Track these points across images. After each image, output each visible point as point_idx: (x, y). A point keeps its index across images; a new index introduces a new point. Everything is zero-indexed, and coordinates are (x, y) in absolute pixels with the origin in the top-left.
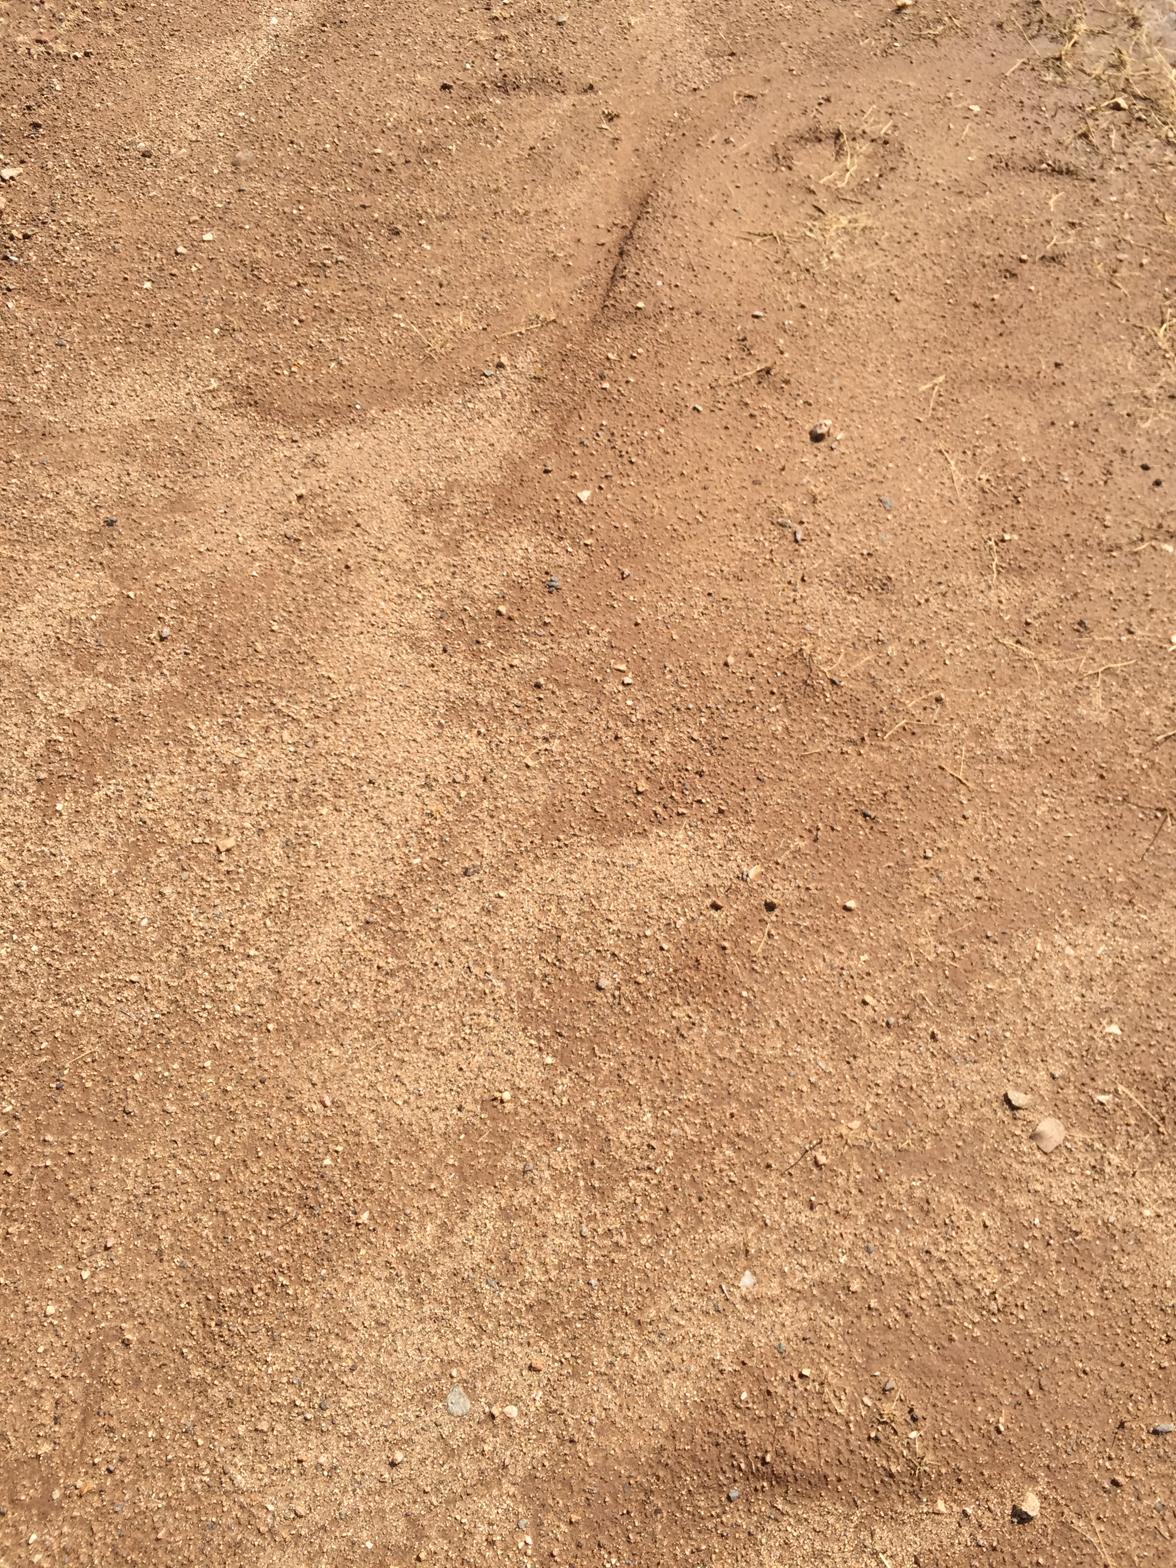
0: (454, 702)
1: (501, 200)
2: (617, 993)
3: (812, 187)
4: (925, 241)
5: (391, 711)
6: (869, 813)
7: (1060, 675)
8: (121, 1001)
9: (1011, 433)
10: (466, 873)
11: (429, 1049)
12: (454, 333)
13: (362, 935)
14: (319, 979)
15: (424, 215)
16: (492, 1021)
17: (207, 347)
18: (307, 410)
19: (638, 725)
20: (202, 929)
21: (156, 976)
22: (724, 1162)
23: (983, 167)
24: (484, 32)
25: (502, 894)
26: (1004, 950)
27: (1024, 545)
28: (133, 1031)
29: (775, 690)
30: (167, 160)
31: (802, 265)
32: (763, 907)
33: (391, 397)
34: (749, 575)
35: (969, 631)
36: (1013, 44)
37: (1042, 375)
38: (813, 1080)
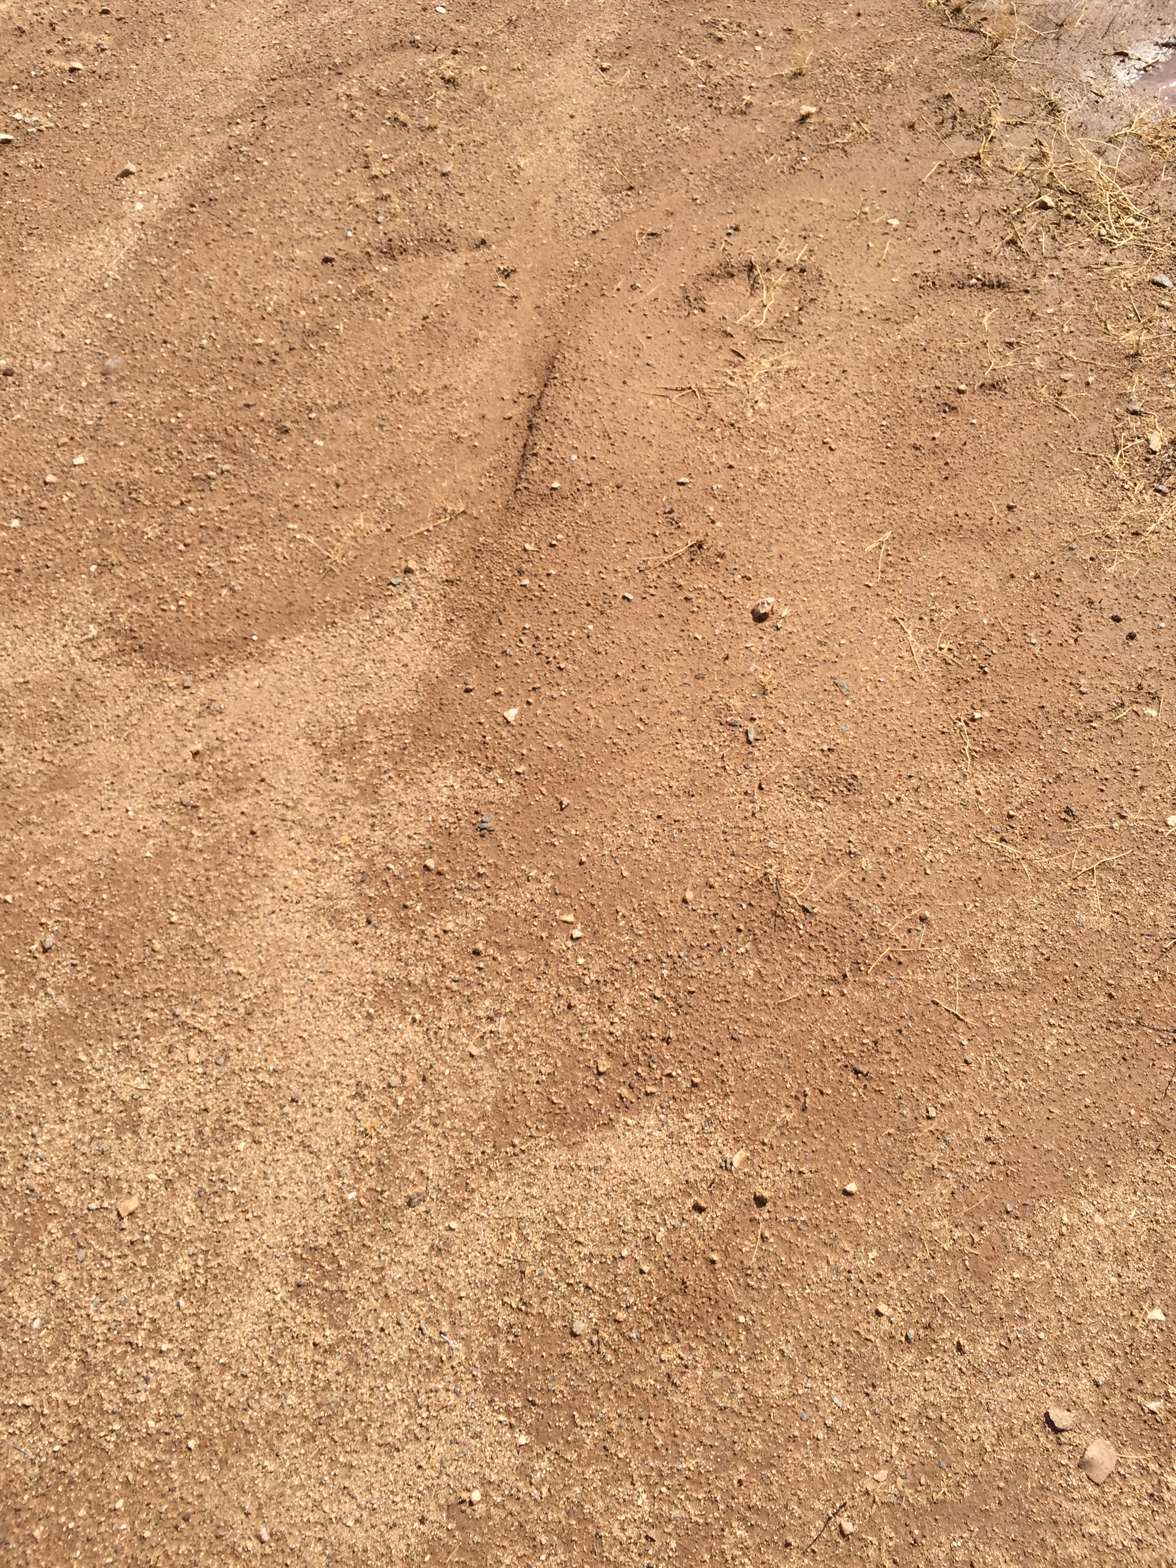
0: (383, 985)
1: (396, 381)
2: (595, 1339)
3: (729, 329)
4: (855, 378)
5: (312, 1006)
6: (861, 1068)
7: (1052, 875)
8: (14, 1434)
9: (969, 591)
10: (410, 1204)
11: (380, 1446)
12: (354, 538)
13: (293, 1304)
14: (245, 1370)
15: (314, 408)
16: (452, 1396)
17: (83, 588)
18: (199, 649)
19: (593, 988)
20: (104, 1323)
21: (54, 1395)
22: (736, 1546)
23: (908, 288)
24: (364, 193)
25: (454, 1225)
26: (1027, 1226)
27: (997, 724)
28: (30, 1471)
29: (742, 927)
30: (31, 377)
31: (725, 419)
32: (753, 1202)
33: (291, 621)
34: (701, 789)
35: (948, 830)
36: (927, 145)
37: (994, 521)
38: (829, 1422)
